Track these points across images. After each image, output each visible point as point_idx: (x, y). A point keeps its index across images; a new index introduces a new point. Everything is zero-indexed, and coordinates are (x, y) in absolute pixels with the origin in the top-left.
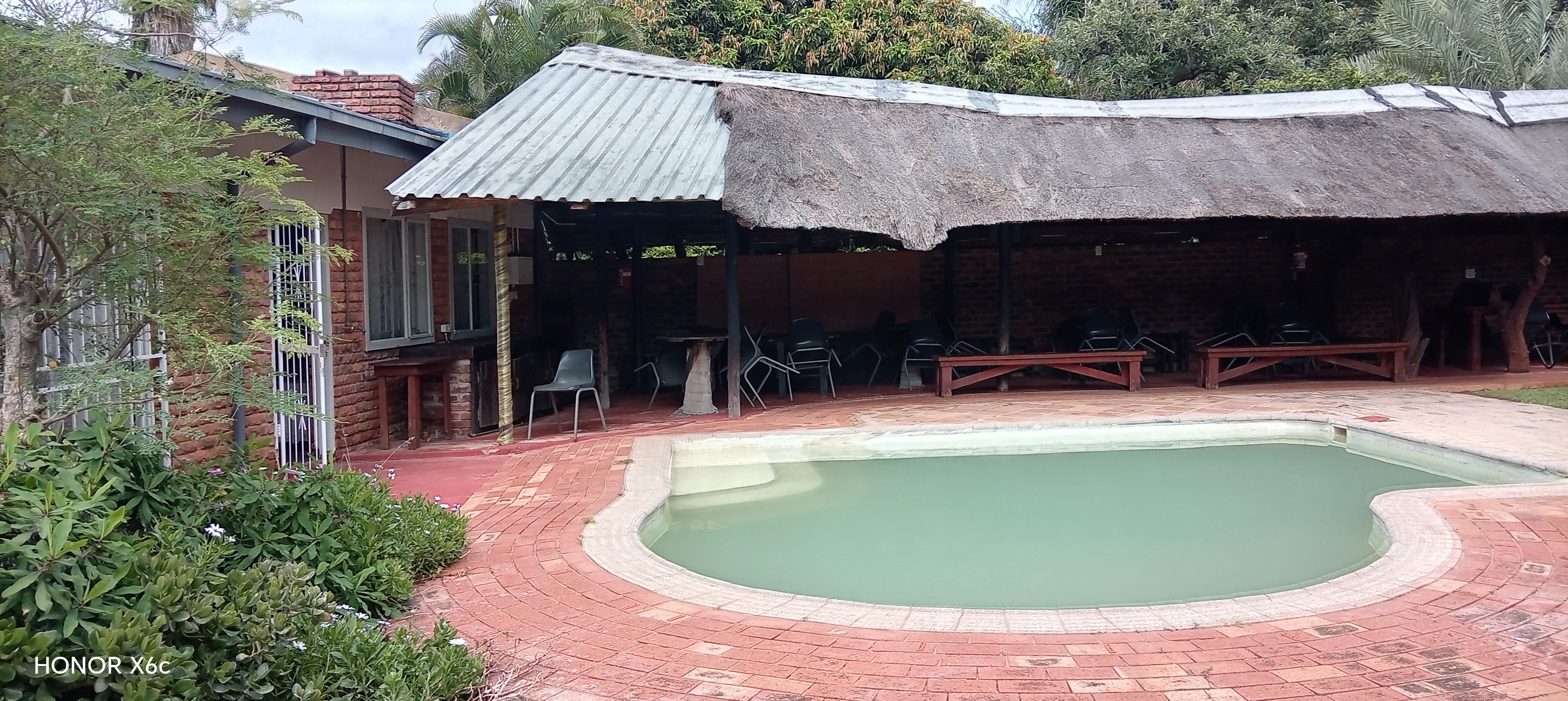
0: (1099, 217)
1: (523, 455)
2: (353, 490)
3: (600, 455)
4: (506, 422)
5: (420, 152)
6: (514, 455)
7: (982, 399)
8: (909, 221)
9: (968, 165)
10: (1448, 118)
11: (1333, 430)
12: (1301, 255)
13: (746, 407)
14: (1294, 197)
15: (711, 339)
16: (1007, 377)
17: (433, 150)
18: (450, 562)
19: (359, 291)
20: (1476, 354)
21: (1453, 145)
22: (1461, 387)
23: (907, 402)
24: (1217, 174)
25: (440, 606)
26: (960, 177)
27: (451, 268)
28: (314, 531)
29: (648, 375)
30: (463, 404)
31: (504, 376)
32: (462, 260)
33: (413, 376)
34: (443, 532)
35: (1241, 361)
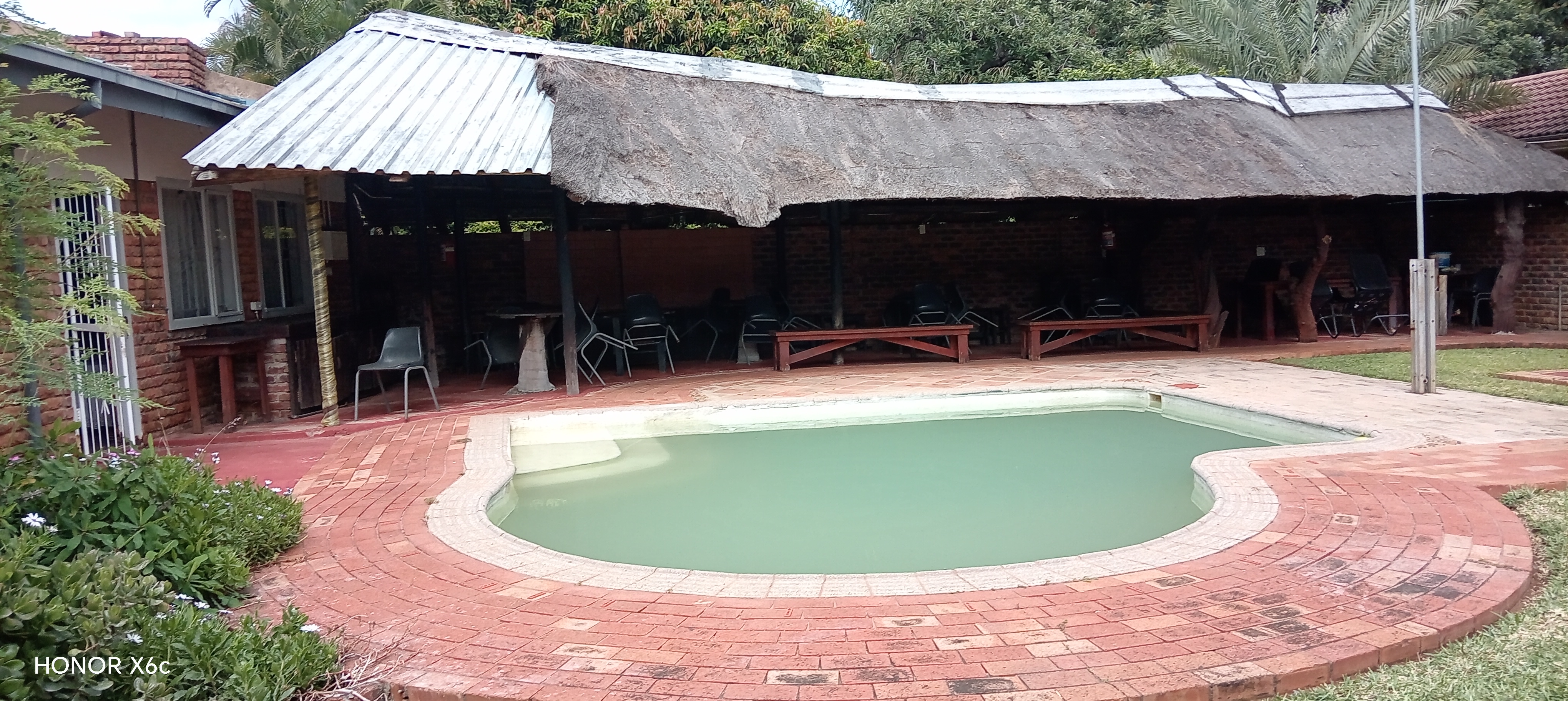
0: (924, 196)
1: (351, 437)
2: (176, 475)
3: (435, 434)
4: (331, 403)
5: (219, 120)
6: (341, 437)
7: (821, 373)
8: (743, 198)
9: (797, 143)
10: (1239, 108)
11: (1149, 397)
12: (1109, 235)
13: (585, 384)
14: (1103, 179)
15: (544, 316)
16: (841, 350)
17: (233, 117)
18: (287, 547)
19: (158, 266)
20: (1270, 326)
21: (1244, 132)
22: (1259, 356)
23: (747, 377)
24: (1031, 157)
25: (281, 592)
26: (790, 156)
27: (257, 242)
28: (138, 519)
29: (478, 354)
30: (281, 385)
31: (326, 355)
32: (269, 234)
33: (224, 356)
34: (277, 516)
35: (1059, 334)
